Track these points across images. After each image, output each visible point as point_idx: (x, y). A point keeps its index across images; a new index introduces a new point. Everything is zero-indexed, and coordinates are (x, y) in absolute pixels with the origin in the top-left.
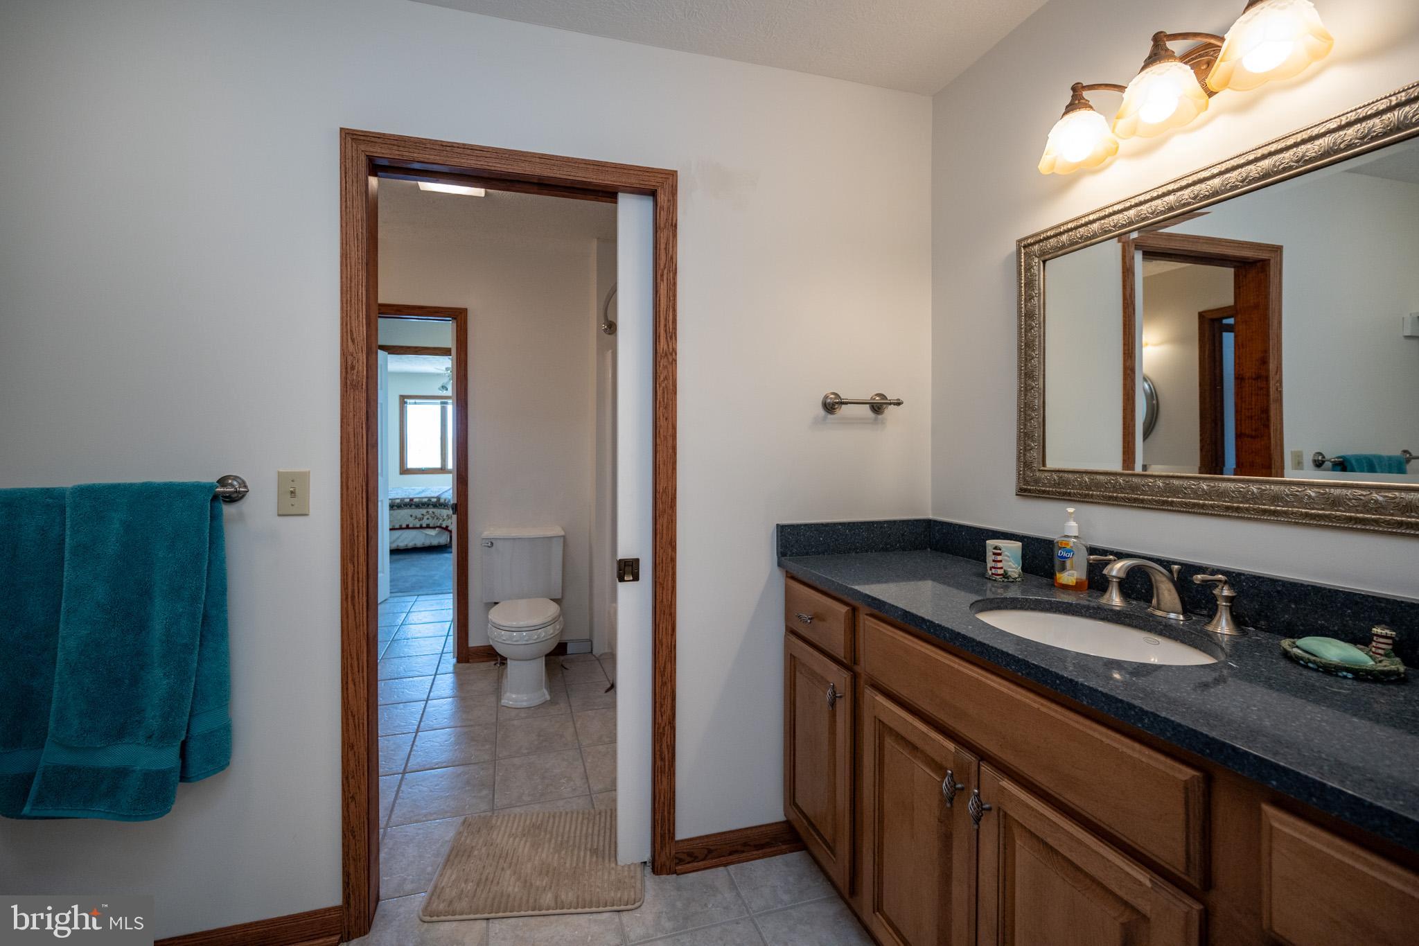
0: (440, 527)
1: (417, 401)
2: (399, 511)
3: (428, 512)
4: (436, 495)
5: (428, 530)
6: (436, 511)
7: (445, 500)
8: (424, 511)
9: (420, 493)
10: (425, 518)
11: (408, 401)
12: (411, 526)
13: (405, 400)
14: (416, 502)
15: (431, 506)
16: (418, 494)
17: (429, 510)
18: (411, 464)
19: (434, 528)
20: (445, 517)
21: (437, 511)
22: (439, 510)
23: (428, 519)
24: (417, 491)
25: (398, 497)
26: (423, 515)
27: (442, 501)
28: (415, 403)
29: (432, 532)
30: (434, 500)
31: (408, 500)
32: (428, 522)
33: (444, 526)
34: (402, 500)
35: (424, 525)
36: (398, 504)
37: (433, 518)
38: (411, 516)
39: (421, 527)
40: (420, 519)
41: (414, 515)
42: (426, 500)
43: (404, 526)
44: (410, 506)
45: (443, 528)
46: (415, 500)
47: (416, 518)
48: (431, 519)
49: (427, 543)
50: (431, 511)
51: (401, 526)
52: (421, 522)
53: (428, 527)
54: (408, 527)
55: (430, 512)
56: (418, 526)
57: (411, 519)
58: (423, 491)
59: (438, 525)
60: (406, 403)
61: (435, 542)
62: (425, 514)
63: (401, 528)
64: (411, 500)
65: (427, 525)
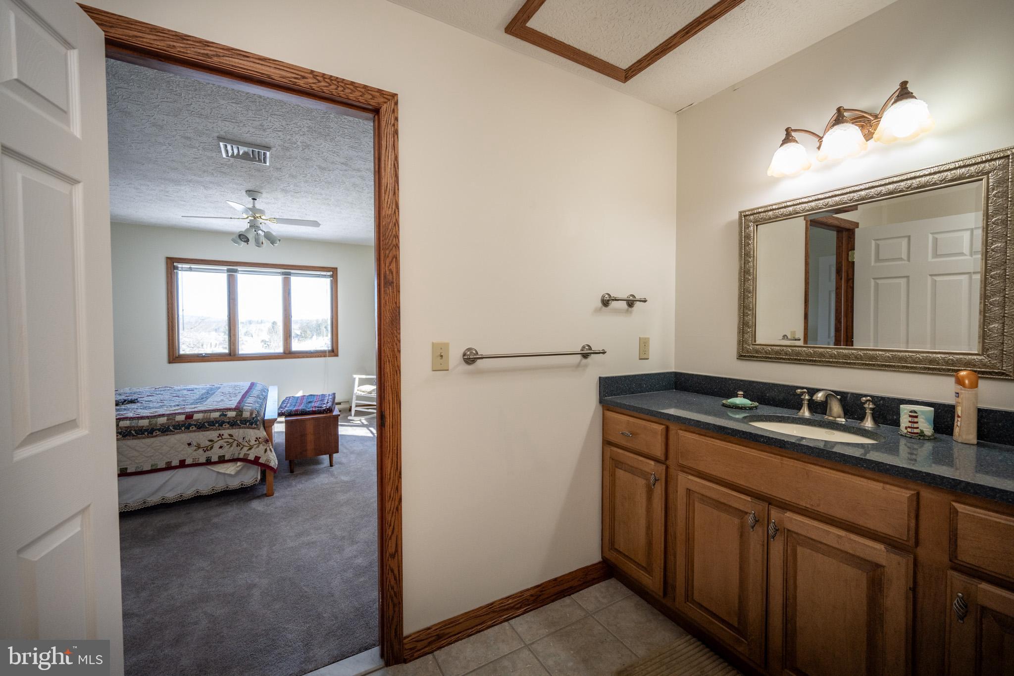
0: (245, 460)
1: (193, 266)
2: (163, 438)
4: (233, 404)
5: (221, 465)
6: (236, 432)
7: (251, 414)
8: (213, 434)
10: (216, 446)
11: (180, 266)
12: (188, 462)
13: (175, 264)
14: (197, 420)
15: (228, 426)
17: (222, 432)
18: (185, 349)
19: (234, 460)
20: (253, 442)
21: (238, 433)
22: (241, 431)
23: (221, 447)
26: (211, 441)
27: (246, 415)
28: (190, 269)
29: (230, 469)
30: (232, 414)
31: (182, 417)
32: (221, 452)
33: (251, 457)
35: (215, 459)
36: (162, 425)
37: (231, 444)
39: (209, 462)
40: (208, 449)
41: (194, 444)
43: (175, 463)
44: (187, 428)
45: (250, 462)
46: (196, 417)
47: (198, 447)
48: (226, 448)
49: (220, 486)
50: (226, 433)
51: (168, 463)
52: (209, 454)
53: (222, 460)
54: (183, 464)
55: (226, 436)
56: (203, 461)
57: (190, 450)
58: (208, 393)
59: (241, 456)
60: (177, 268)
61: (234, 484)
62: (216, 439)
63: (169, 467)
65: (220, 457)
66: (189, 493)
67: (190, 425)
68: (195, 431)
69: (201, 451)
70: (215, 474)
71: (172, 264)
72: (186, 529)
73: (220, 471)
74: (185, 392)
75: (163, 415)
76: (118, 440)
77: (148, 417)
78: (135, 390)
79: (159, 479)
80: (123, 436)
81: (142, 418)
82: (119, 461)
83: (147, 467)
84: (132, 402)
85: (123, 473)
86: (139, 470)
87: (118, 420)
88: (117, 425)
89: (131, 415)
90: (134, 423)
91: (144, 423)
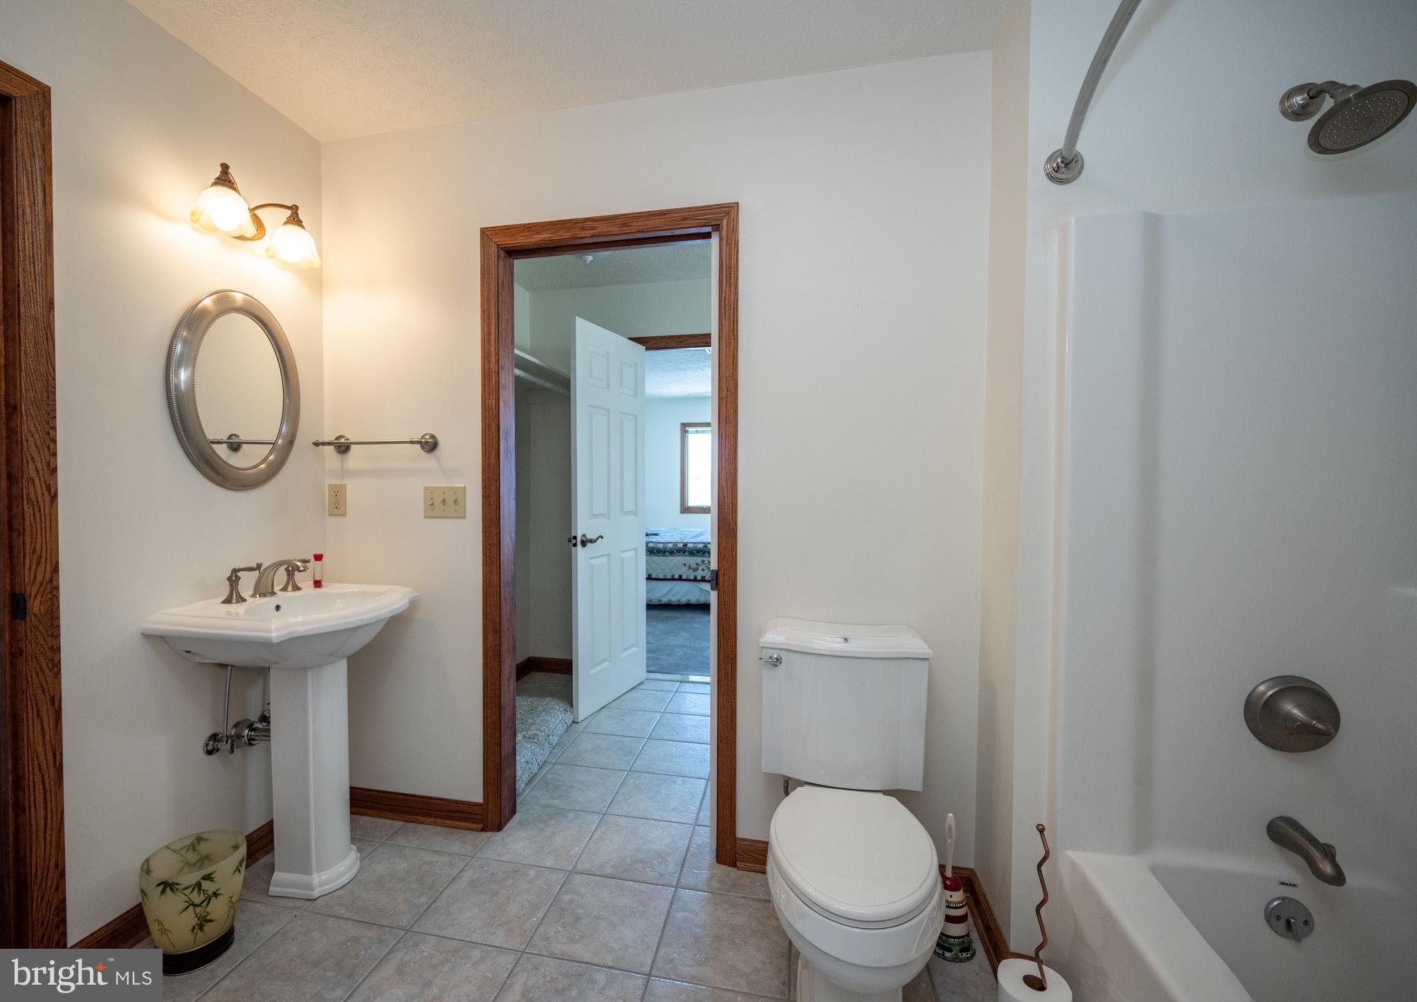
1: (699, 429)
2: (670, 558)
3: (703, 561)
9: (697, 536)
10: (700, 568)
11: (689, 429)
12: (684, 577)
13: (687, 428)
14: (690, 548)
16: (694, 537)
17: (704, 559)
18: (692, 502)
23: (703, 570)
24: (694, 534)
25: (671, 541)
26: (697, 564)
28: (697, 432)
31: (672, 545)
32: (703, 574)
34: (675, 544)
35: (699, 578)
36: (670, 548)
38: (685, 565)
39: (695, 580)
40: (695, 570)
41: (687, 565)
42: (701, 546)
43: (677, 577)
44: (684, 553)
46: (689, 545)
47: (690, 567)
51: (673, 576)
52: (696, 573)
54: (680, 579)
56: (692, 578)
57: (685, 569)
58: (701, 534)
60: (687, 432)
62: (700, 564)
63: (673, 579)
64: (685, 545)
65: (702, 577)
66: (684, 600)
67: (685, 551)
68: (688, 556)
69: (691, 570)
70: (699, 590)
71: (684, 427)
72: (680, 620)
73: (703, 588)
74: (687, 532)
75: (671, 543)
76: (647, 555)
77: (663, 543)
78: (658, 529)
79: (668, 585)
80: (650, 553)
81: (660, 543)
82: (647, 570)
83: (662, 577)
84: (656, 535)
85: (649, 578)
86: (658, 577)
87: (647, 543)
88: (647, 545)
89: (654, 540)
90: (656, 545)
91: (661, 546)
